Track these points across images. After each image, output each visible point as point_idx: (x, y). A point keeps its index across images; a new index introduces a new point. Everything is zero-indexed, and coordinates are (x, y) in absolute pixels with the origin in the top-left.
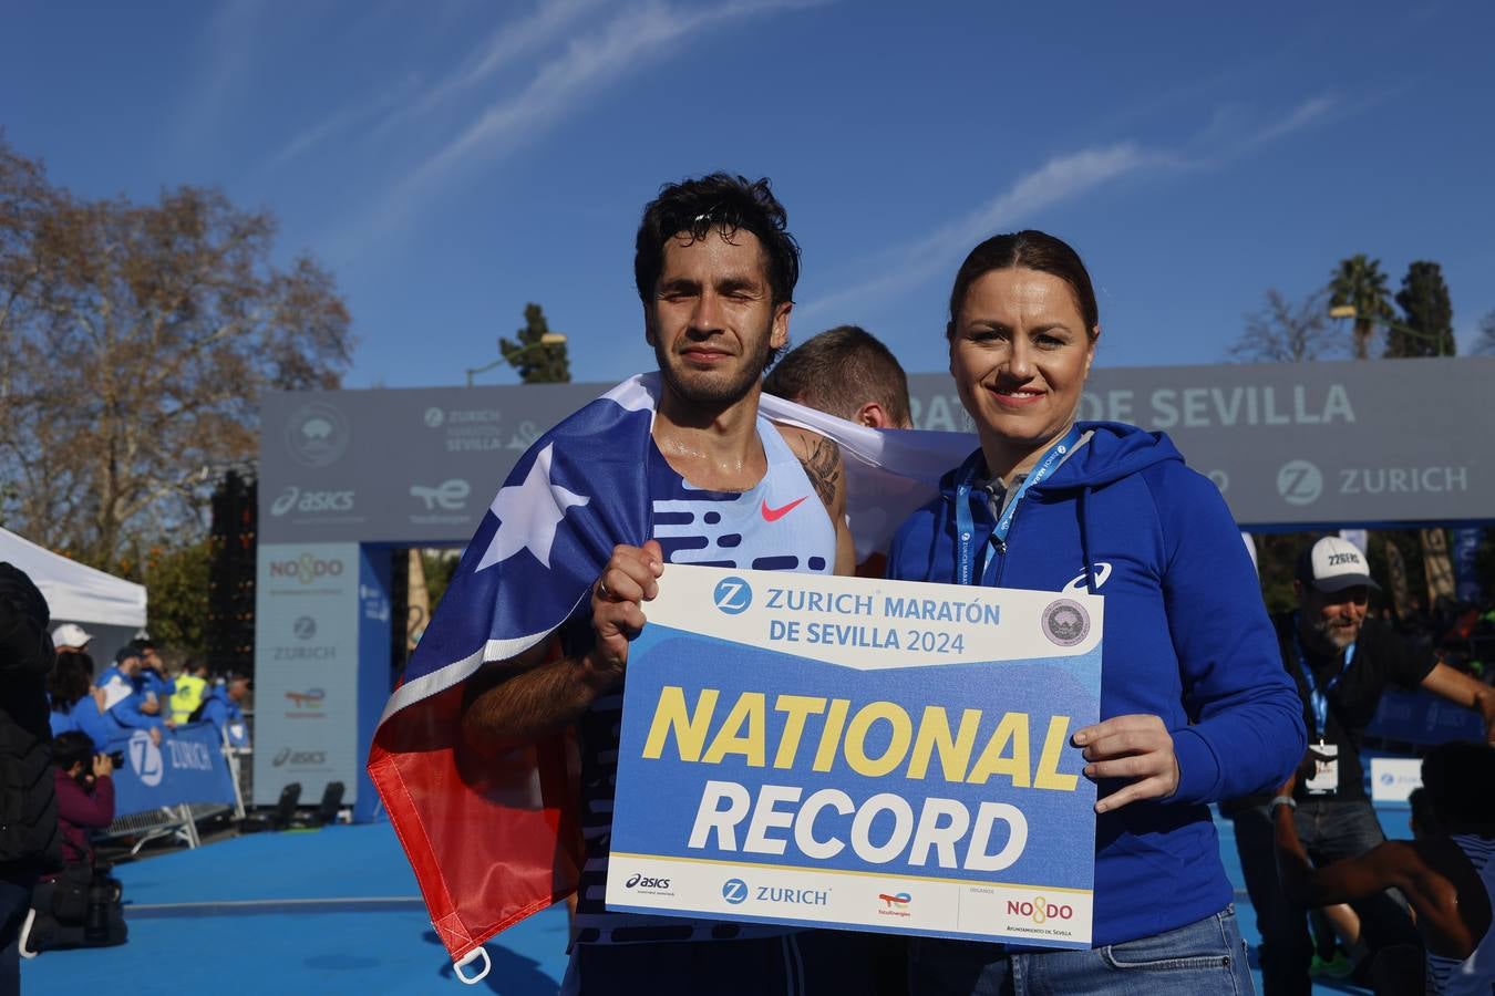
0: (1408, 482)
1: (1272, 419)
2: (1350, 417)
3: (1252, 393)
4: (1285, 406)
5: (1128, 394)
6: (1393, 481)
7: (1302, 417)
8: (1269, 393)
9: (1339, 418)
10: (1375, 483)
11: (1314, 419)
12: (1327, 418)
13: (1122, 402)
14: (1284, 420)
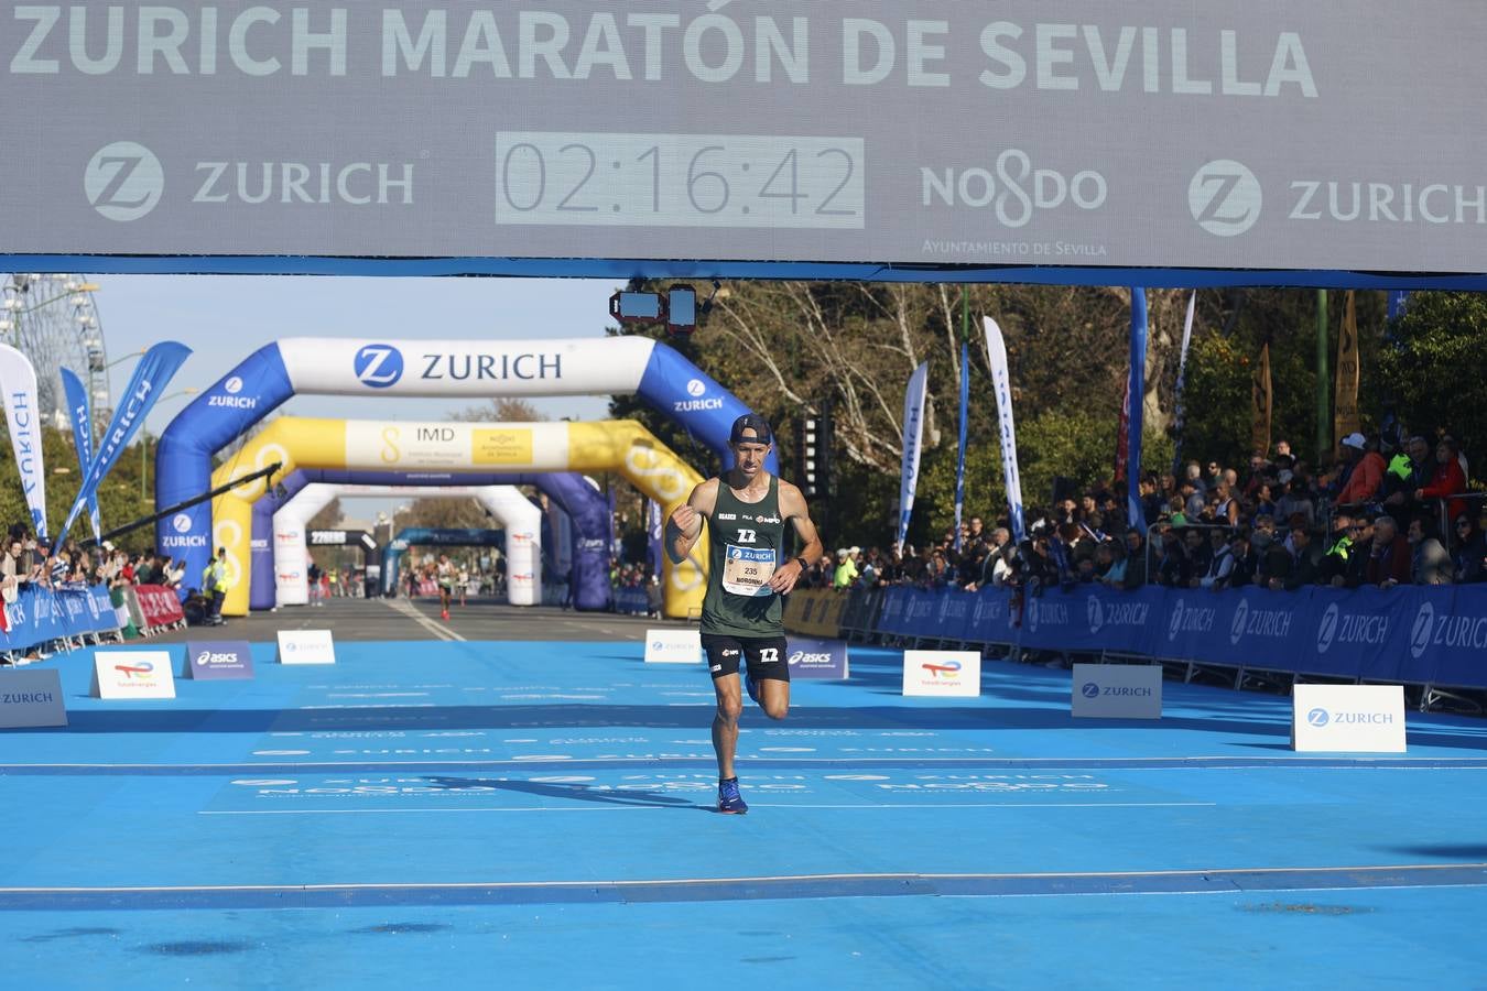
0: (1396, 206)
1: (1182, 84)
2: (1309, 89)
3: (1151, 35)
4: (1205, 65)
5: (941, 27)
6: (1374, 205)
7: (1232, 86)
8: (1179, 36)
9: (1291, 89)
10: (1345, 207)
11: (1251, 89)
12: (1273, 89)
13: (929, 39)
14: (1204, 87)
